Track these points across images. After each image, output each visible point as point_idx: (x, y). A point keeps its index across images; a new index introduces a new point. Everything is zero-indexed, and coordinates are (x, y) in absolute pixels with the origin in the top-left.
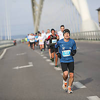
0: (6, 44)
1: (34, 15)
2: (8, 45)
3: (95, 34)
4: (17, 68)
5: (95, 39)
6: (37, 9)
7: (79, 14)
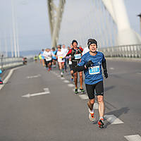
0: (13, 62)
1: (51, 22)
2: (15, 64)
3: (135, 49)
4: (28, 96)
5: (136, 55)
6: (55, 14)
7: (114, 22)
